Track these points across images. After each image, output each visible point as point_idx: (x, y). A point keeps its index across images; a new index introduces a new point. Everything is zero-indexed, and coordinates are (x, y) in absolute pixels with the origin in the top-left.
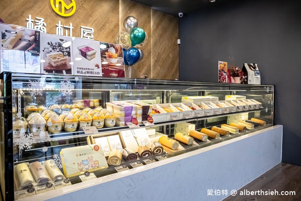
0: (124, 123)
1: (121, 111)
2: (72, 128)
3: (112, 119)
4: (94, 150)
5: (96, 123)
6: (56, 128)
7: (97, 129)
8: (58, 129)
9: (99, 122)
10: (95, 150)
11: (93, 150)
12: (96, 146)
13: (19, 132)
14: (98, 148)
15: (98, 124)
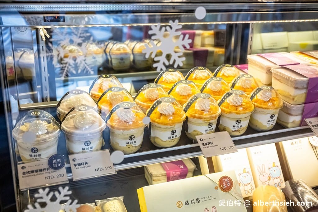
0: (298, 119)
1: (296, 88)
2: (170, 138)
3: (272, 112)
4: (219, 189)
5: (229, 124)
6: (130, 141)
7: (232, 137)
8: (135, 142)
9: (238, 122)
10: (222, 189)
11: (216, 188)
12: (225, 177)
13: (39, 155)
14: (229, 185)
15: (236, 125)
